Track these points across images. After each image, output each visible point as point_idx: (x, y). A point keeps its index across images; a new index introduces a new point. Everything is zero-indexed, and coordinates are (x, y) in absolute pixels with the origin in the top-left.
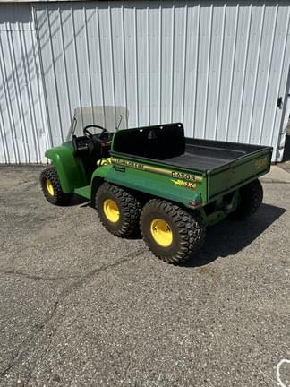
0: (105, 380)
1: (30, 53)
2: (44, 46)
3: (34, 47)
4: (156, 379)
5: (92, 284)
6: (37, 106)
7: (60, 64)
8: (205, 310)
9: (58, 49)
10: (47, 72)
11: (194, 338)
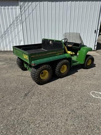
1: (18, 16)
6: (20, 33)
9: (27, 15)
10: (23, 22)
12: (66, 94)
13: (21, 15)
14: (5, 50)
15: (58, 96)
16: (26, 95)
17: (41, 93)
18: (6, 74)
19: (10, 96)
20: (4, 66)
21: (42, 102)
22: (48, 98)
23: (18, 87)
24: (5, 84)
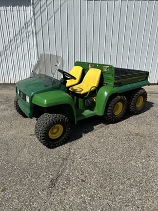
0: (106, 181)
1: (29, 21)
2: (37, 18)
3: (31, 18)
4: (131, 181)
5: (84, 140)
6: (32, 51)
7: (46, 28)
8: (143, 151)
9: (45, 20)
10: (38, 32)
11: (142, 163)
12: (137, 179)
13: (35, 19)
14: (7, 82)
15: (121, 187)
16: (53, 184)
17: (83, 177)
18: (8, 130)
19: (18, 186)
20: (5, 113)
21: (89, 203)
22: (101, 193)
23: (34, 164)
24: (7, 154)
